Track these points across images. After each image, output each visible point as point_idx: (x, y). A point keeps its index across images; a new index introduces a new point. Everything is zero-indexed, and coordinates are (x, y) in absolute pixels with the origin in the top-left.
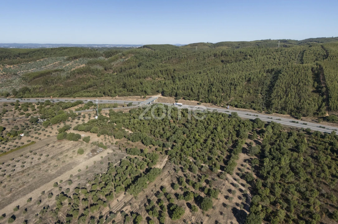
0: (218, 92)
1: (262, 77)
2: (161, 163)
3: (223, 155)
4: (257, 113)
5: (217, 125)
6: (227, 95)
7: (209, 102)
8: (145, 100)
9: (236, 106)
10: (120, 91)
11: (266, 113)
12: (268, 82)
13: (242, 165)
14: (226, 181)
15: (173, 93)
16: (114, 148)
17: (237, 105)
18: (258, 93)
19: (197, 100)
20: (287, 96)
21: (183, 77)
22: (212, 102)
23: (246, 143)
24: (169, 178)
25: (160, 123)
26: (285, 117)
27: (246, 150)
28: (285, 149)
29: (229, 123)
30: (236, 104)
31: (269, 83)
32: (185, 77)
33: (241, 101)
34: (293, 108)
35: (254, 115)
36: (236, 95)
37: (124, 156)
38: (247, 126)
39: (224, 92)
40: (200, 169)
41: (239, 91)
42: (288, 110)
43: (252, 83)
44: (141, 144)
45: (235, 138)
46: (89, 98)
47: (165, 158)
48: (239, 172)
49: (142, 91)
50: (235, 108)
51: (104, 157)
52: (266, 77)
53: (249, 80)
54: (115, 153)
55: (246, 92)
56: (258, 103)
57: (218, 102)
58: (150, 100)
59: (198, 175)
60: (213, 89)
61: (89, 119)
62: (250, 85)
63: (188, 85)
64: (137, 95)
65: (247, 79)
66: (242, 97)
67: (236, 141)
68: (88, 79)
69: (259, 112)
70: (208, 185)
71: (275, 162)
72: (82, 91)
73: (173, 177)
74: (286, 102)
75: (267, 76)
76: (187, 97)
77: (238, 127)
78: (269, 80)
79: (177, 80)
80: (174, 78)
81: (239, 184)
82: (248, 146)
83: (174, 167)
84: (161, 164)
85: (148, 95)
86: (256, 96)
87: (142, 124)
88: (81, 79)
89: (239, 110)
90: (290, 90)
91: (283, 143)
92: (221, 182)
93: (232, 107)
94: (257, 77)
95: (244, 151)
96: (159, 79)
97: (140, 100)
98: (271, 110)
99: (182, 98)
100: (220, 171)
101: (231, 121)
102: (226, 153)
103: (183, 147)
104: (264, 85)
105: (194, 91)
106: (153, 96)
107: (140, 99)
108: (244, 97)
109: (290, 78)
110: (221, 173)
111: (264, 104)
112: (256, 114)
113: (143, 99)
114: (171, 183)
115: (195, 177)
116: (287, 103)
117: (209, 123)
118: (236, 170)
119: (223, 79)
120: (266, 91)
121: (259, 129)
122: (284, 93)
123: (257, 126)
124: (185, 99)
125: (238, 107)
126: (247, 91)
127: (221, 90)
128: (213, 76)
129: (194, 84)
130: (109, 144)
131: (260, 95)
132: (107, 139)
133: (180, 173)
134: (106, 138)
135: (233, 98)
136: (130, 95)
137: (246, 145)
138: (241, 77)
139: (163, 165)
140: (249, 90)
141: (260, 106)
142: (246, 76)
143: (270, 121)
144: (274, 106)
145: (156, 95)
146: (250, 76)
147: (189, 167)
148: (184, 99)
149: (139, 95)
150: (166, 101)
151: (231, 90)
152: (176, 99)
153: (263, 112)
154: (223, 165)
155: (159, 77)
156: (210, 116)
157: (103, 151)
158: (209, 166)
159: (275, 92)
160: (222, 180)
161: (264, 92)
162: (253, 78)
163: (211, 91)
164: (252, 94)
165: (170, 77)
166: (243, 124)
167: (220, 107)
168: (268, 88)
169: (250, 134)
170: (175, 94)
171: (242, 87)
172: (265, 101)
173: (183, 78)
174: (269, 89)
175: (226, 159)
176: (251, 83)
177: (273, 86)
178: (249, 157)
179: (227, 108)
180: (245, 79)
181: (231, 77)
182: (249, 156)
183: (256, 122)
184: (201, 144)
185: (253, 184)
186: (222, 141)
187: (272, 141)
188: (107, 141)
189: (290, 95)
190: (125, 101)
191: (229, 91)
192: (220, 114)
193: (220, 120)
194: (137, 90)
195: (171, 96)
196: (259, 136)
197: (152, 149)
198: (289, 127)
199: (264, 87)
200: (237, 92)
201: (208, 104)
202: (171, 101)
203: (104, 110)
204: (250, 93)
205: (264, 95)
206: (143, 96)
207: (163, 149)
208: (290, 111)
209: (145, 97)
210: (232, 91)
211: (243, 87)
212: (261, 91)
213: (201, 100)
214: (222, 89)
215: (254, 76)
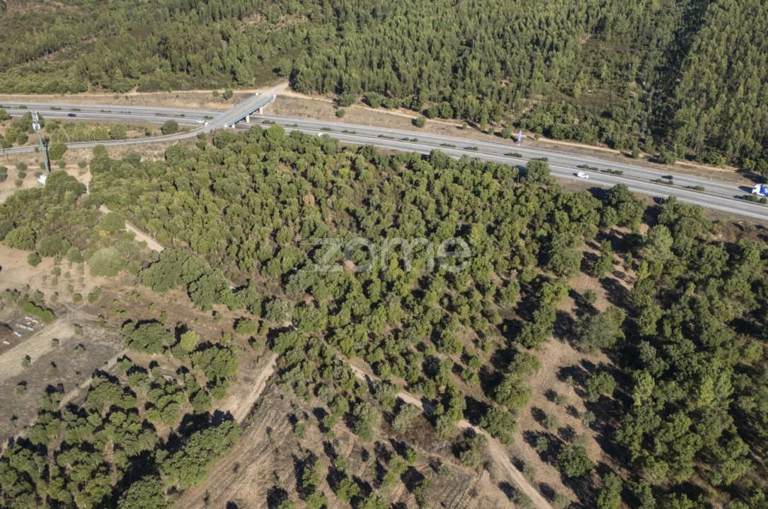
0: (487, 74)
1: (645, 15)
2: (246, 386)
3: (483, 348)
4: (620, 161)
5: (473, 214)
6: (519, 86)
7: (454, 117)
8: (230, 106)
9: (548, 133)
10: (148, 71)
11: (651, 160)
12: (666, 35)
13: (551, 395)
14: (485, 472)
15: (328, 79)
16: (81, 316)
17: (551, 127)
18: (627, 80)
19: (412, 107)
20: (732, 90)
21: (374, 13)
22: (465, 116)
23: (572, 293)
24: (265, 462)
25: (268, 211)
26: (717, 177)
27: (571, 321)
28: (717, 329)
29: (517, 207)
30: (547, 124)
31: (668, 38)
32: (379, 13)
33: (565, 109)
34: (750, 142)
35: (609, 171)
36: (549, 87)
37: (111, 356)
38: (581, 216)
39: (507, 73)
40: (389, 418)
41: (562, 69)
42: (731, 148)
43: (609, 37)
44: (183, 301)
45: (532, 270)
46: (36, 95)
47: (267, 362)
48: (537, 427)
49: (223, 69)
50: (542, 139)
51: (34, 357)
52: (659, 13)
53: (600, 28)
54: (80, 339)
55: (585, 72)
56: (627, 116)
57: (486, 117)
58: (245, 108)
59: (378, 443)
60: (474, 65)
61: (19, 184)
62: (602, 46)
63: (385, 48)
64: (202, 87)
65: (594, 22)
66: (569, 92)
67: (538, 284)
68: (47, 19)
69: (627, 155)
70: (413, 495)
71: (675, 392)
72: (17, 69)
73: (282, 457)
74: (726, 119)
75: (664, 12)
76: (379, 94)
77: (547, 225)
78: (672, 25)
79: (351, 25)
80: (343, 14)
81: (534, 485)
82: (577, 303)
83: (291, 410)
84: (245, 394)
85: (242, 85)
86: (621, 91)
87: (199, 212)
88: (23, 19)
89: (556, 148)
90: (745, 66)
91: (711, 299)
92: (465, 479)
93: (532, 135)
94: (628, 15)
95: (564, 329)
96: (290, 22)
97: (212, 105)
98: (670, 148)
99: (360, 98)
100: (464, 424)
101: (522, 199)
102: (494, 340)
103: (335, 320)
104: (653, 47)
105: (402, 71)
106: (257, 92)
107: (213, 101)
108: (578, 92)
109: (747, 19)
110: (469, 434)
111: (645, 124)
112: (616, 166)
113: (221, 101)
114: (269, 486)
115: (365, 455)
116: (732, 119)
117: (445, 209)
118: (525, 421)
119: (509, 20)
120: (656, 69)
121: (624, 230)
122: (721, 80)
123: (615, 218)
124: (370, 105)
125: (554, 134)
126: (590, 69)
127: (498, 65)
128: (475, 10)
129: (407, 45)
130: (66, 299)
131: (633, 84)
132: (62, 277)
133: (312, 439)
134: (59, 274)
135: (540, 97)
136: (176, 86)
137: (573, 300)
138: (572, 16)
139: (252, 398)
140: (596, 64)
141: (630, 129)
142: (591, 12)
143: (666, 197)
144: (683, 133)
145: (271, 86)
146: (604, 10)
147: (347, 409)
148: (367, 101)
149: (211, 87)
150: (301, 111)
151: (533, 67)
152: (338, 103)
153: (641, 155)
154: (480, 396)
155: (289, 12)
156: (450, 179)
157: (36, 330)
158: (424, 400)
159: (688, 75)
160: (467, 470)
161: (650, 75)
162: (616, 20)
163: (464, 71)
164: (606, 85)
165: (330, 12)
166: (567, 209)
167: (492, 136)
168: (665, 60)
169: (591, 251)
170: (335, 83)
171: (572, 56)
172: (650, 111)
173: (371, 19)
174: (669, 62)
175: (491, 368)
176: (604, 39)
177: (685, 49)
178: (580, 356)
179: (515, 140)
180: (587, 22)
181: (537, 18)
182: (579, 349)
183: (614, 201)
184: (404, 301)
185: (586, 489)
186: (482, 289)
187: (669, 283)
188: (62, 286)
189: (741, 88)
190: (159, 109)
191: (528, 74)
192: (485, 169)
193: (485, 194)
194: (204, 66)
195: (321, 90)
196: (621, 260)
197: (220, 323)
198: (733, 219)
199: (651, 54)
200: (555, 73)
201: (451, 123)
202: (319, 111)
203: (74, 150)
204: (598, 76)
205: (648, 85)
206: (222, 91)
207: (261, 323)
208: (737, 154)
209: (231, 94)
210: (537, 73)
211: (576, 53)
212: (640, 69)
213: (425, 106)
214: (503, 63)
215: (620, 11)
